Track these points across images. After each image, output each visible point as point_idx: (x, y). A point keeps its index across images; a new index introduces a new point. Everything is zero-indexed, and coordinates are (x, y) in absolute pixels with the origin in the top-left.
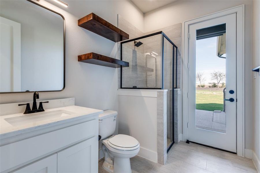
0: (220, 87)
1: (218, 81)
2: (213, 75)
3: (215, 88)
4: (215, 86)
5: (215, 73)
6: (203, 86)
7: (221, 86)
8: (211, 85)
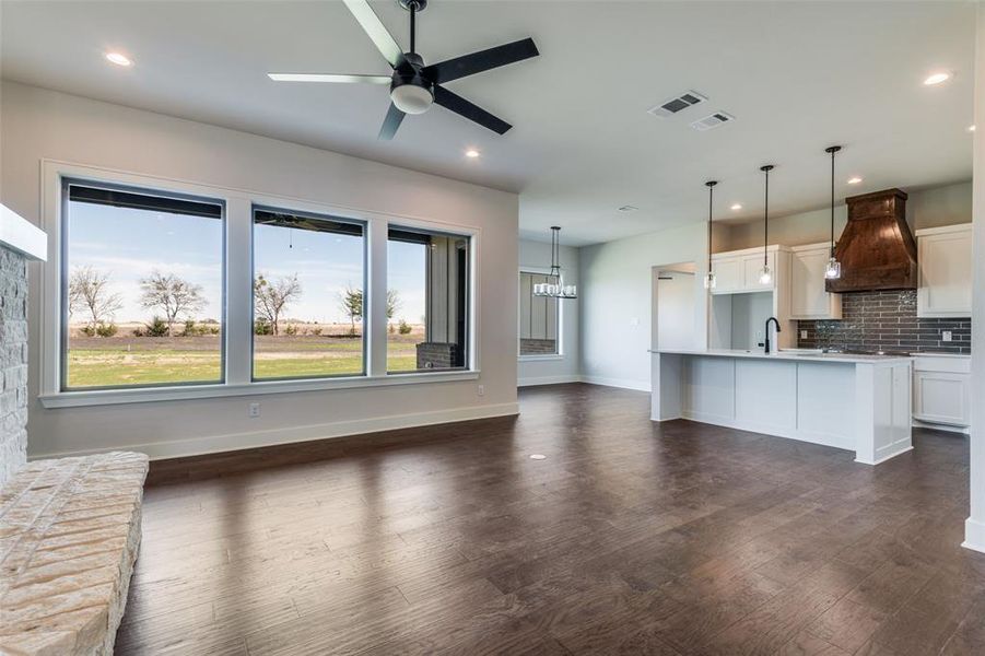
0: (178, 336)
1: (171, 313)
2: (148, 288)
3: (159, 339)
4: (158, 330)
5: (157, 279)
6: (106, 333)
7: (181, 331)
8: (142, 327)
